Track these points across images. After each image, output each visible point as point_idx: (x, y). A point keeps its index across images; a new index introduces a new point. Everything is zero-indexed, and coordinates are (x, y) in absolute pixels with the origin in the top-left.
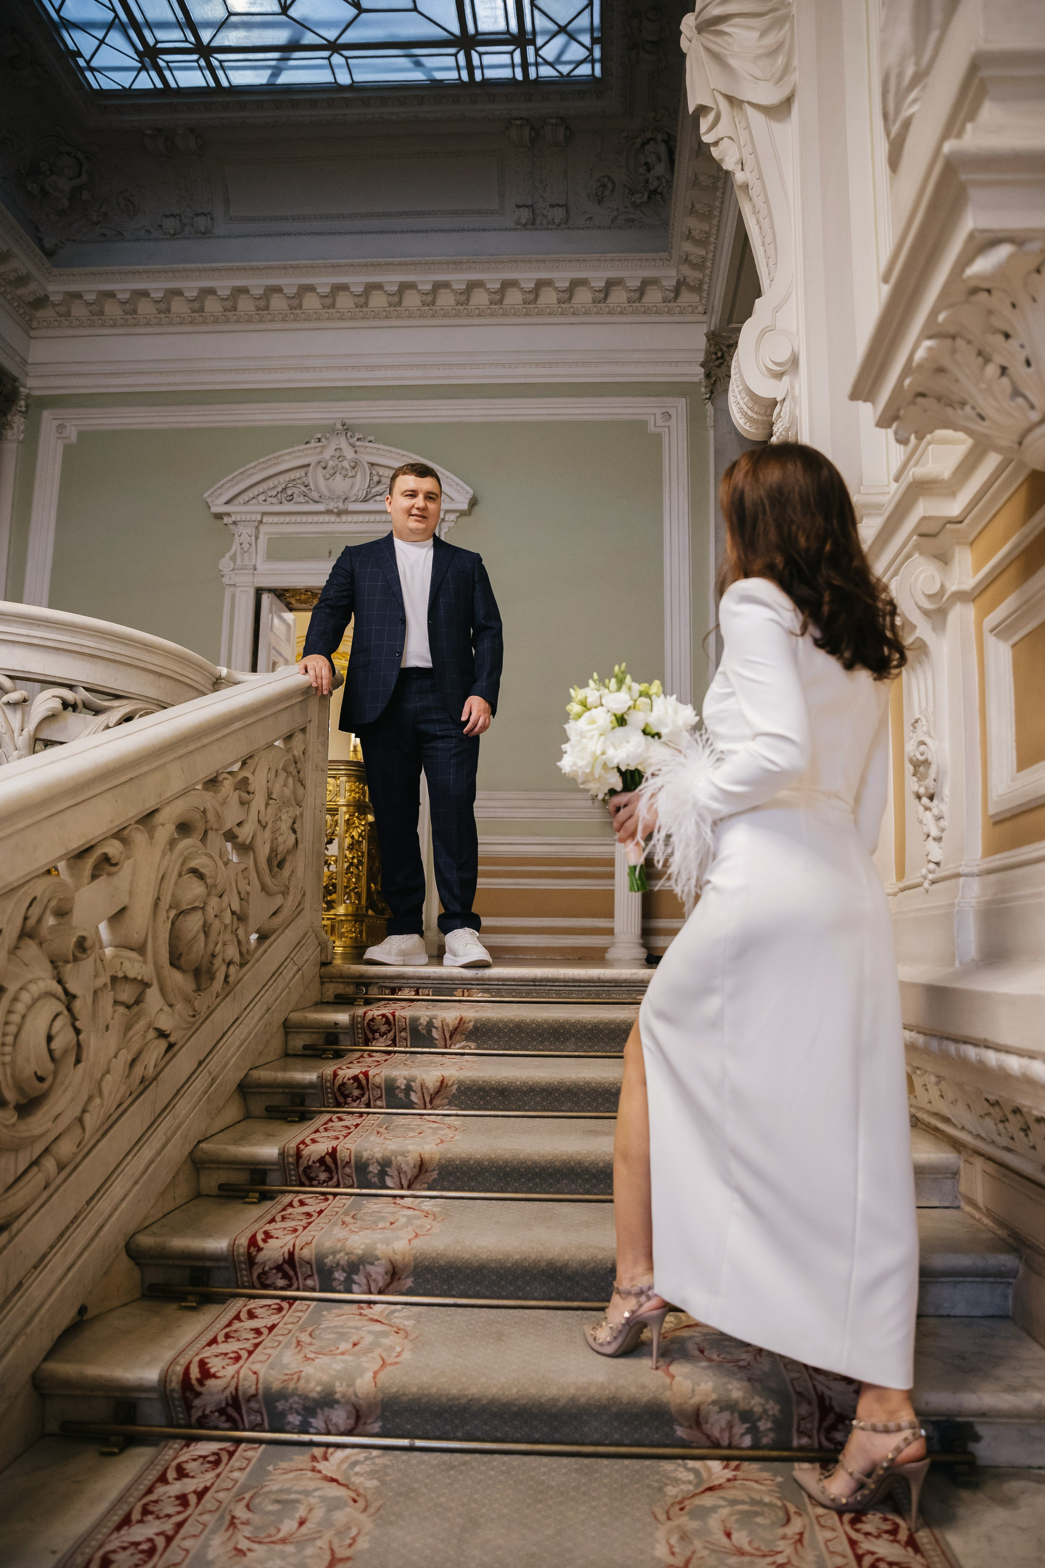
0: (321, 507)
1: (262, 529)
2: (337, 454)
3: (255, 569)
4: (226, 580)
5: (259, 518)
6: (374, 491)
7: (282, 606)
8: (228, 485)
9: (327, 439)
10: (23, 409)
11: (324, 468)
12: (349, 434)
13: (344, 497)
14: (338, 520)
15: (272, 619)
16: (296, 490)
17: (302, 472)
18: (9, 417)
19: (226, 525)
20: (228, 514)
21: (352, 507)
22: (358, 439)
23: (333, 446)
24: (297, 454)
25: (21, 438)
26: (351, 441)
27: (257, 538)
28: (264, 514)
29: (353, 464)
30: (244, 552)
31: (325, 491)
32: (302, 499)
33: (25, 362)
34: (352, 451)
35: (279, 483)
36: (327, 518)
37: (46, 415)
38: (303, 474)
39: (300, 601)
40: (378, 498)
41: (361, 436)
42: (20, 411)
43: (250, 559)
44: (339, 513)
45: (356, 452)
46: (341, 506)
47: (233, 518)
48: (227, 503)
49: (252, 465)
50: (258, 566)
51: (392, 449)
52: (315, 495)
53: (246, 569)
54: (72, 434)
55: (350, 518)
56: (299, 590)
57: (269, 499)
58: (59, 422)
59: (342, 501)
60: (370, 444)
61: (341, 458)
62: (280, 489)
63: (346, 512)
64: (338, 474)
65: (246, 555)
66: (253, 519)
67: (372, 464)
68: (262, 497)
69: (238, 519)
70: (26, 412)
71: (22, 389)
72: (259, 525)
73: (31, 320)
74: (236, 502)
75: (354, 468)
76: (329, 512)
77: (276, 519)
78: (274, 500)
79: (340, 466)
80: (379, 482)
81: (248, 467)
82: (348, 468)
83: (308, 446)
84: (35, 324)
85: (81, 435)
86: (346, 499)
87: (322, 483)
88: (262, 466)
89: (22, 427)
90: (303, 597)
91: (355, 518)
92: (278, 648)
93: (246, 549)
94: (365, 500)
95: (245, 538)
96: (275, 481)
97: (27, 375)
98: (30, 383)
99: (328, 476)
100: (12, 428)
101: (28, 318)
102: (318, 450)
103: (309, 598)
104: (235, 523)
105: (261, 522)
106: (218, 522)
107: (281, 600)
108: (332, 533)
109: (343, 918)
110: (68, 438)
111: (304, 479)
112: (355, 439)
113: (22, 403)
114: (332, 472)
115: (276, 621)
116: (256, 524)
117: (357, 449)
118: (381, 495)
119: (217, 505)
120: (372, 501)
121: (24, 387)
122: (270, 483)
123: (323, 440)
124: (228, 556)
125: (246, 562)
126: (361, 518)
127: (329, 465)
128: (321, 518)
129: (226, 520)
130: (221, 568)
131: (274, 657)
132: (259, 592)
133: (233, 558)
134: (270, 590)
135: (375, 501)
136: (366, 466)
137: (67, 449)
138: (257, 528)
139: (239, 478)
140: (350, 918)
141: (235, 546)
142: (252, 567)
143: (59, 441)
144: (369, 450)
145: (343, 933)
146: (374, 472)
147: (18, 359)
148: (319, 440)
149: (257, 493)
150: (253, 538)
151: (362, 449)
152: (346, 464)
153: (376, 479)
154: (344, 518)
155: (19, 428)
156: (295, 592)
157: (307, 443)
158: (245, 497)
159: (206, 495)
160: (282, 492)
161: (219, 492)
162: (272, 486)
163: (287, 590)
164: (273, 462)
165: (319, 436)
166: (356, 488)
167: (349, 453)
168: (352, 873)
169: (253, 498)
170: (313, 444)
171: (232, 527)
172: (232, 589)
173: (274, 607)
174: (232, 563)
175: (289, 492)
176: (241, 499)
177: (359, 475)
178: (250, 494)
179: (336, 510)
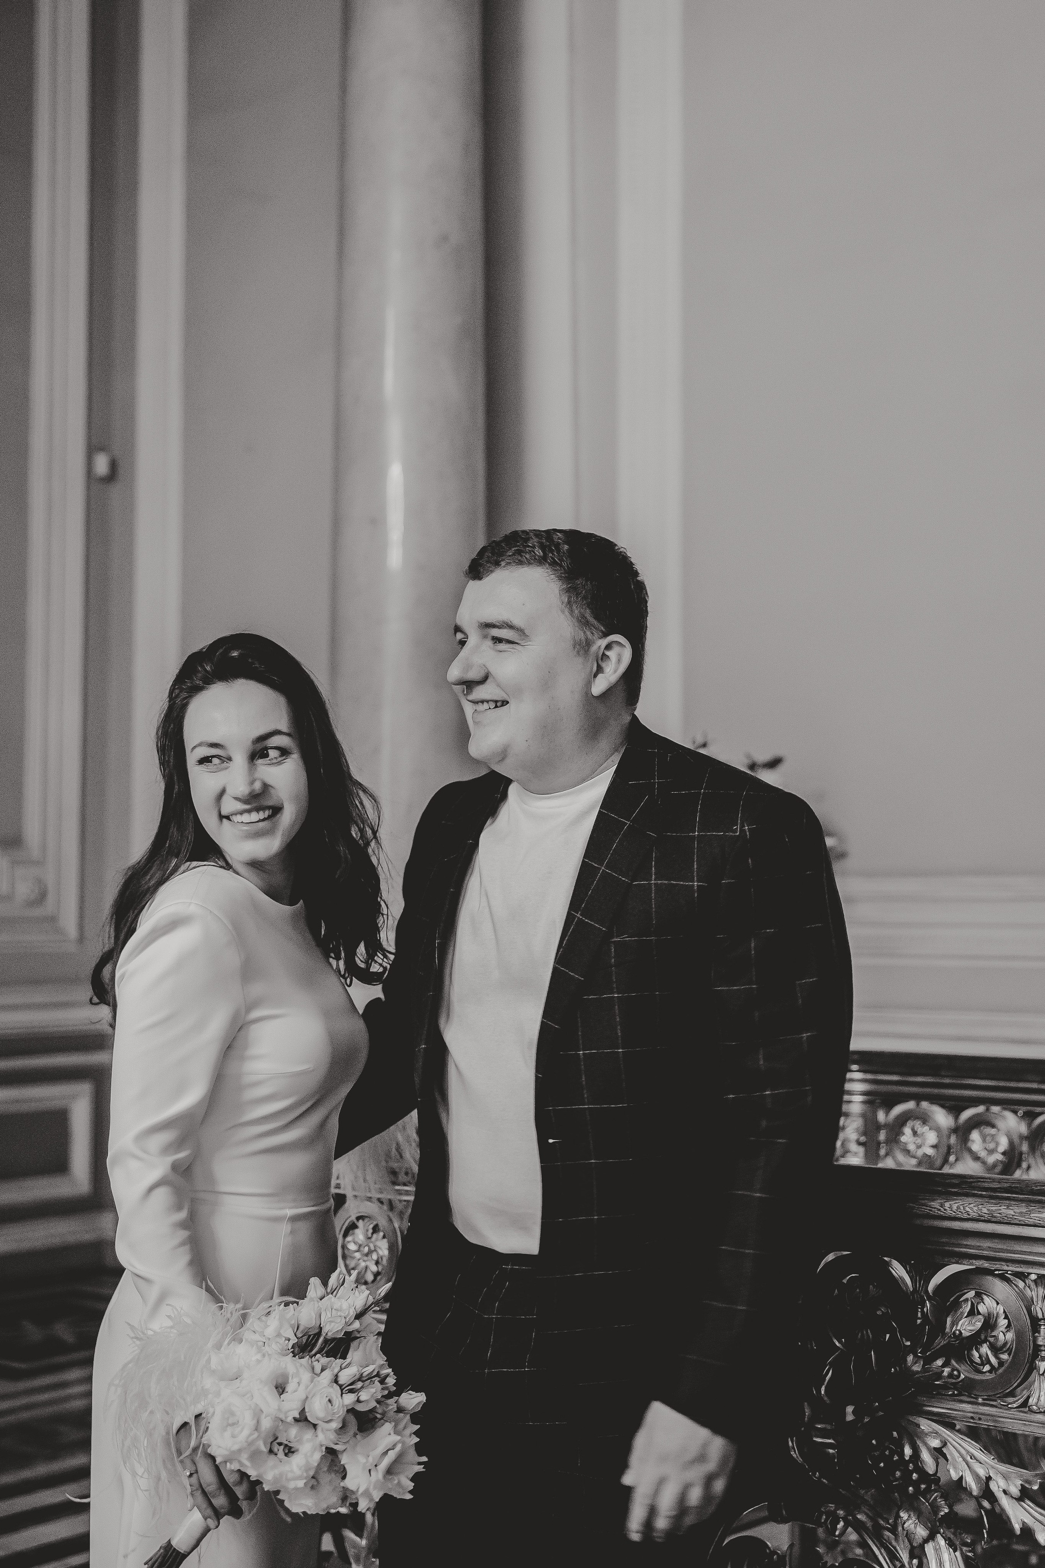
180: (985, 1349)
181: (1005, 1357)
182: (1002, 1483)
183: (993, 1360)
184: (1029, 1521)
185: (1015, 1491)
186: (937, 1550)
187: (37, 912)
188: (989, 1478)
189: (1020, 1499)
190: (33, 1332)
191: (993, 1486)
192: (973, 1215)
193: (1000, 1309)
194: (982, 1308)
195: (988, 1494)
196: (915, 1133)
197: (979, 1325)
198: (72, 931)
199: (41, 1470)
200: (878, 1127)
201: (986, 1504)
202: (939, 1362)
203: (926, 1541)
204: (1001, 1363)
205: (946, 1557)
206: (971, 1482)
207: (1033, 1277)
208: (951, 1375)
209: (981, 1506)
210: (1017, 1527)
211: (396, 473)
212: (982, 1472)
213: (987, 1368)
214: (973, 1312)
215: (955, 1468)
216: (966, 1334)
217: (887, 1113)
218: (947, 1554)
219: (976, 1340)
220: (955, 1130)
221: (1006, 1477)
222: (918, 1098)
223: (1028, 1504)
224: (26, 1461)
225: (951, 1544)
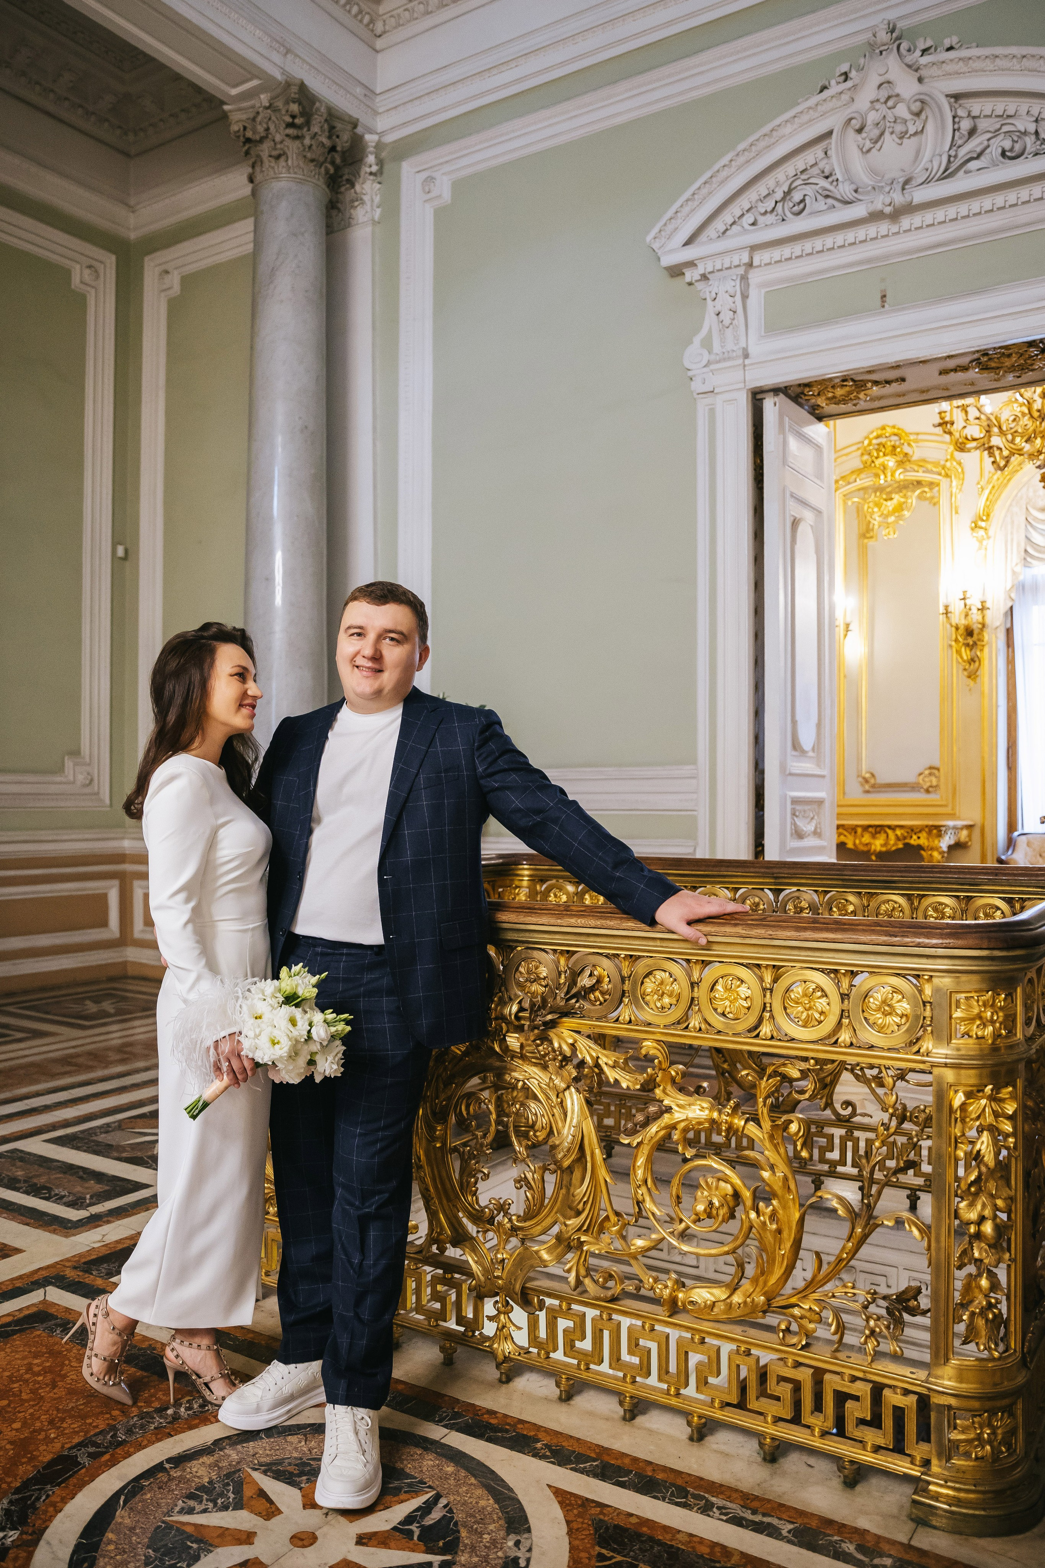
0: (858, 211)
1: (755, 277)
2: (883, 94)
3: (746, 356)
4: (697, 386)
5: (746, 259)
6: (962, 152)
7: (803, 414)
8: (686, 209)
9: (860, 69)
10: (374, 168)
11: (860, 131)
12: (904, 46)
13: (902, 180)
14: (894, 229)
15: (785, 443)
16: (809, 190)
17: (817, 152)
18: (358, 187)
19: (690, 284)
20: (691, 264)
21: (920, 195)
22: (924, 51)
23: (874, 80)
24: (805, 118)
25: (376, 218)
26: (909, 59)
27: (745, 297)
28: (754, 248)
29: (916, 107)
30: (724, 327)
31: (865, 179)
32: (821, 204)
33: (370, 93)
34: (912, 78)
35: (778, 184)
36: (872, 230)
37: (407, 168)
38: (822, 155)
39: (834, 400)
40: (973, 165)
41: (929, 43)
42: (371, 174)
43: (736, 339)
44: (896, 215)
45: (920, 80)
46: (898, 198)
47: (701, 269)
48: (687, 243)
49: (725, 160)
50: (751, 350)
51: (999, 50)
52: (845, 190)
53: (729, 359)
54: (444, 189)
55: (917, 219)
56: (831, 379)
57: (762, 220)
58: (424, 175)
59: (899, 187)
60: (952, 54)
61: (892, 99)
62: (779, 195)
63: (910, 209)
64: (887, 134)
65: (729, 332)
66: (736, 263)
67: (957, 97)
68: (749, 218)
69: (710, 269)
70: (380, 172)
71: (368, 137)
72: (746, 272)
73: (372, 21)
74: (703, 237)
75: (918, 114)
76: (875, 216)
77: (776, 254)
78: (770, 218)
79: (890, 118)
80: (972, 132)
81: (717, 167)
82: (907, 116)
83: (826, 93)
84: (379, 27)
85: (458, 187)
86: (907, 182)
87: (858, 165)
88: (742, 159)
89: (377, 199)
90: (839, 392)
91: (928, 217)
92: (801, 494)
93: (727, 322)
94: (947, 174)
95: (724, 303)
96: (769, 181)
97: (376, 113)
98: (382, 123)
99: (868, 144)
100: (363, 203)
101: (367, 19)
102: (845, 97)
103: (850, 393)
104: (704, 277)
105: (750, 265)
106: (678, 282)
107: (801, 405)
108: (887, 257)
109: (953, 1401)
110: (439, 196)
111: (822, 165)
112: (918, 53)
113: (371, 159)
114: (876, 132)
115: (793, 444)
116: (741, 271)
117: (923, 72)
118: (978, 157)
119: (671, 251)
120: (961, 173)
121: (371, 131)
122: (761, 188)
123: (853, 74)
124: (697, 340)
125: (730, 346)
126: (940, 214)
127: (869, 122)
128: (861, 233)
129: (690, 275)
130: (687, 364)
131: (794, 509)
132: (757, 397)
133: (707, 344)
134: (776, 391)
135: (966, 172)
136: (945, 103)
137: (440, 214)
138: (744, 278)
139: (704, 191)
140: (976, 1404)
141: (710, 320)
142: (740, 353)
143: (427, 206)
144: (948, 68)
145: (955, 1444)
146: (961, 112)
147: (359, 90)
148: (846, 76)
149: (738, 213)
150: (738, 298)
151: (934, 71)
152: (902, 111)
153: (966, 125)
154: (906, 222)
155: (372, 201)
156: (824, 385)
157: (824, 88)
158: (719, 225)
159: (649, 238)
160: (783, 199)
161: (671, 227)
162: (765, 192)
163: (808, 385)
164: (762, 144)
165: (845, 68)
166: (927, 155)
167: (907, 86)
168: (978, 1262)
169: (734, 223)
170: (834, 89)
171: (700, 286)
172: (709, 400)
173: (787, 419)
174: (705, 352)
175: (797, 196)
176: (711, 231)
177: (930, 128)
178: (727, 217)
179: (888, 210)
180: (597, 993)
181: (607, 997)
182: (605, 1059)
183: (601, 999)
184: (618, 1077)
185: (611, 1063)
186: (571, 1094)
187: (87, 790)
188: (598, 1057)
189: (614, 1067)
190: (92, 1008)
191: (600, 1061)
192: (593, 925)
193: (605, 973)
194: (596, 973)
195: (597, 1065)
196: (556, 896)
197: (594, 981)
198: (107, 801)
199: (100, 1073)
200: (537, 893)
201: (596, 1070)
202: (574, 1001)
203: (565, 1090)
204: (605, 1001)
205: (575, 1097)
206: (588, 1059)
207: (623, 956)
208: (579, 1007)
209: (594, 1071)
210: (612, 1080)
211: (279, 558)
212: (594, 1055)
213: (598, 1003)
214: (591, 975)
215: (581, 1053)
216: (588, 986)
217: (541, 887)
218: (575, 1096)
219: (592, 989)
220: (577, 894)
221: (607, 1056)
222: (557, 877)
223: (618, 1070)
224: (90, 1068)
225: (578, 1090)
